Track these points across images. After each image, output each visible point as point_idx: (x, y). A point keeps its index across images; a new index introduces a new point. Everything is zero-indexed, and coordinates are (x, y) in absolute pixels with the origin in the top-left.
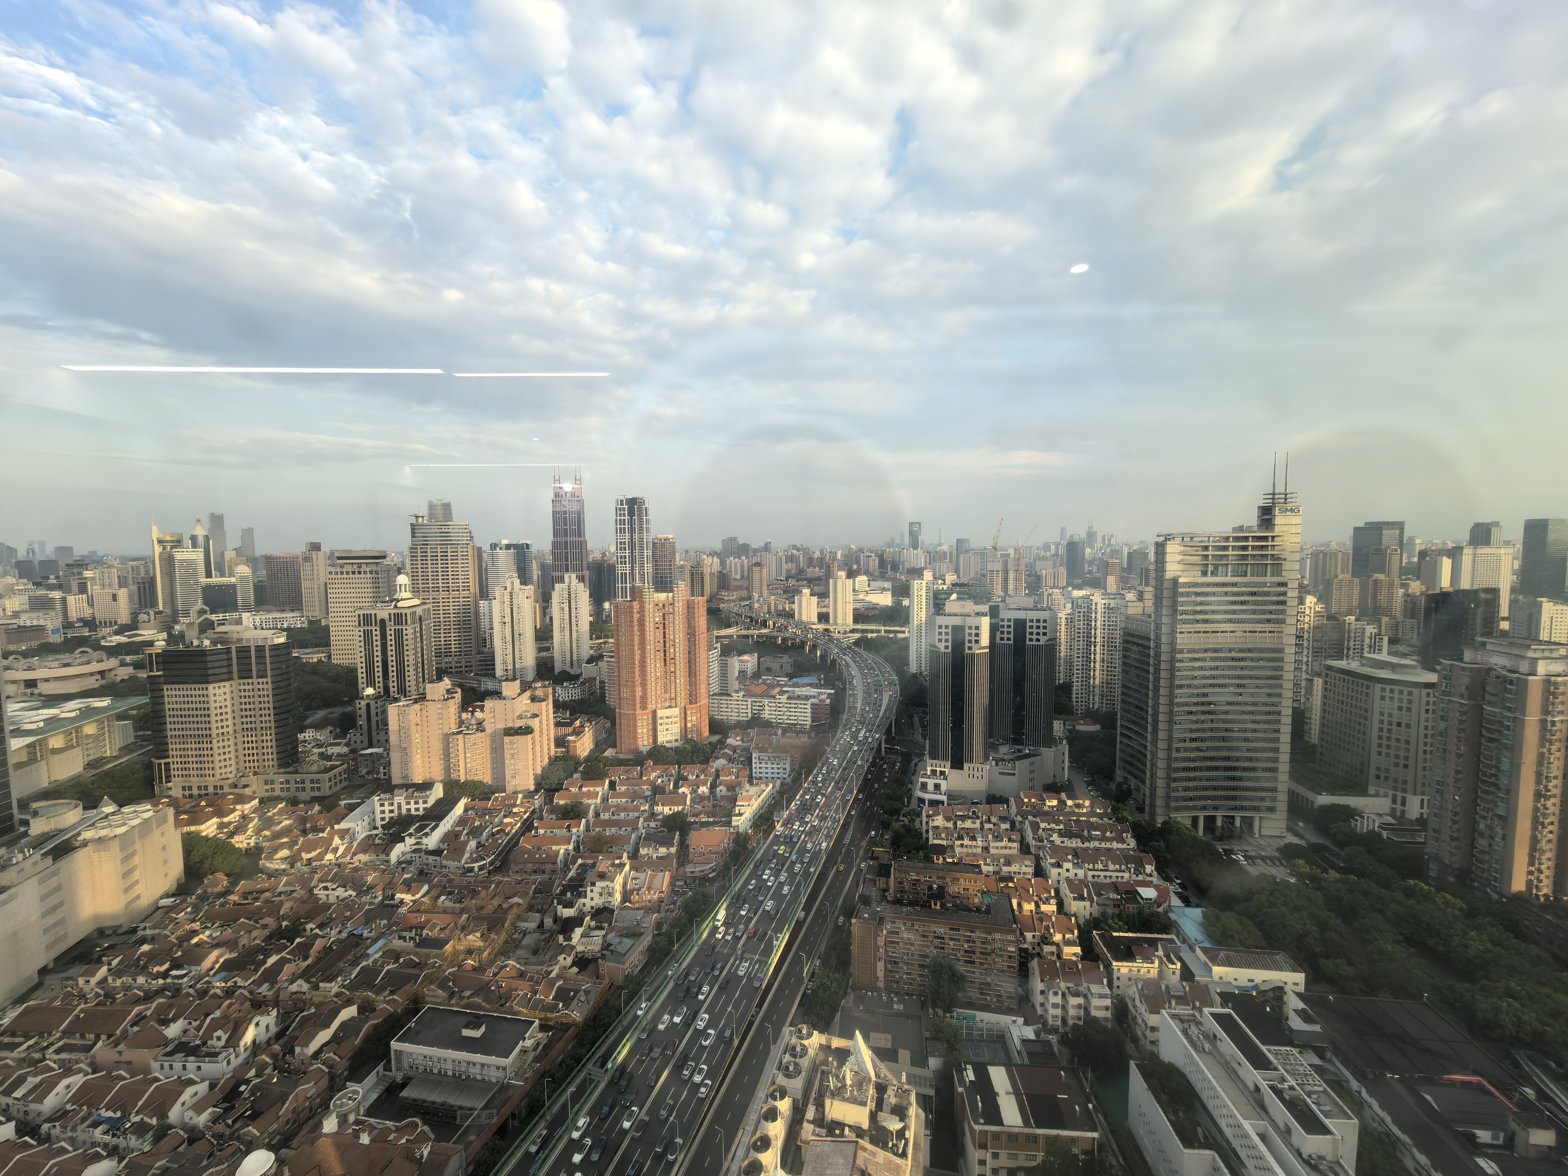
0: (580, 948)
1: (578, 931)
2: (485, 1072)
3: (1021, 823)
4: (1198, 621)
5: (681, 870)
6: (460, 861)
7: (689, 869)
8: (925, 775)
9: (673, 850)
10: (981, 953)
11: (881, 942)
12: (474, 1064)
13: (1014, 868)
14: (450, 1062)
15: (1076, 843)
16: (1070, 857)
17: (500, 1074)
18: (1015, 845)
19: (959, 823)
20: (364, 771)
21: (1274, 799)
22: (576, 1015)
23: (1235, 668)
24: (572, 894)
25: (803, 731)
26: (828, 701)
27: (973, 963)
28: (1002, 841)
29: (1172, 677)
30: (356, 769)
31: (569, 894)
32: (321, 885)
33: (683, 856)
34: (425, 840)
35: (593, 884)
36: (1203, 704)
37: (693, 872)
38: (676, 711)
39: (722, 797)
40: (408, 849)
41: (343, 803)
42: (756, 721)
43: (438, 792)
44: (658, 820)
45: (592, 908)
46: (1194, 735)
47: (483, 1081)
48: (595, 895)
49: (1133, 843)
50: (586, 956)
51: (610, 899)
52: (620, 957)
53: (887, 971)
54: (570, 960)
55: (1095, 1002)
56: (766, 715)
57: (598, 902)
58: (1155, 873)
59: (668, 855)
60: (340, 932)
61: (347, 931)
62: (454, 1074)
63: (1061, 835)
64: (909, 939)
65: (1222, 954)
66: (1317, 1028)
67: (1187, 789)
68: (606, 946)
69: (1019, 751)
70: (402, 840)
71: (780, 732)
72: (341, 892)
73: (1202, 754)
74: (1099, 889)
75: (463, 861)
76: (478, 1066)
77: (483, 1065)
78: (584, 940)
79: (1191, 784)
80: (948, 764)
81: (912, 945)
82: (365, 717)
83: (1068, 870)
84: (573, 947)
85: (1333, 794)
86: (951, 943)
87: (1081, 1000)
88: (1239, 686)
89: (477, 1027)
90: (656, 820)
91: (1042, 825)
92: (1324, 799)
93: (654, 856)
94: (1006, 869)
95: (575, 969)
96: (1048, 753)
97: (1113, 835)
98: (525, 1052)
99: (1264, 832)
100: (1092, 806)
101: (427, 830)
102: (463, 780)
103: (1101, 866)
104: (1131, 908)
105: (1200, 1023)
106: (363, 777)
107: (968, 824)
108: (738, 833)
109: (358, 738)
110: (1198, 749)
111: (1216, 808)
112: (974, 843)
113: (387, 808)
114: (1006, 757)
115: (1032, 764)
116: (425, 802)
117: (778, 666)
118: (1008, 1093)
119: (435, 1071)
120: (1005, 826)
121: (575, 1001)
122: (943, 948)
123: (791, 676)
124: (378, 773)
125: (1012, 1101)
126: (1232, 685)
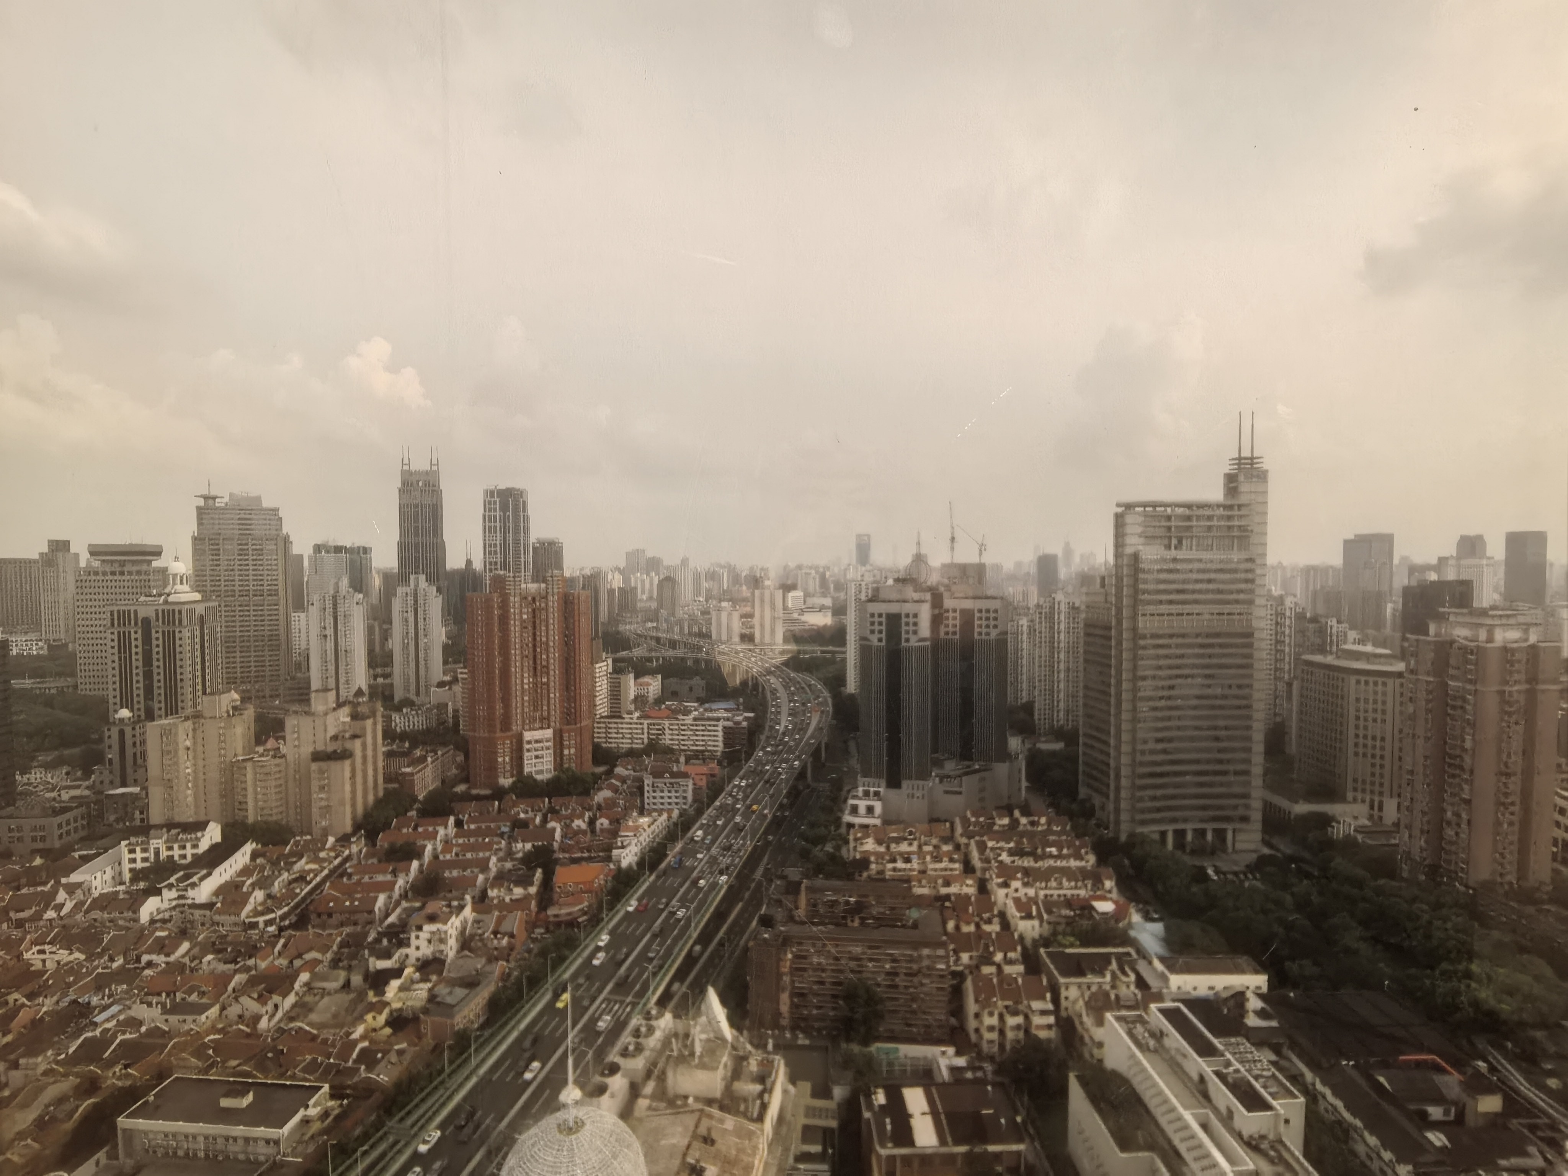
0: (396, 1005)
1: (395, 984)
2: (250, 1149)
3: (967, 845)
4: (1161, 602)
5: (542, 916)
6: (239, 915)
7: (551, 911)
8: (855, 797)
9: (533, 890)
10: (906, 974)
11: (786, 967)
12: (235, 1139)
13: (953, 889)
14: (201, 1139)
15: (1029, 862)
16: (1019, 875)
17: (271, 1150)
18: (957, 866)
19: (893, 846)
20: (112, 818)
21: (1247, 807)
22: (383, 1077)
23: (1202, 656)
24: (390, 941)
25: (712, 758)
26: (745, 724)
27: (896, 987)
28: (941, 861)
29: (1135, 668)
30: (101, 816)
31: (385, 942)
32: (35, 949)
33: (546, 896)
34: (191, 893)
35: (420, 928)
36: (1169, 698)
37: (556, 916)
38: (549, 733)
39: (602, 830)
40: (166, 905)
41: (76, 855)
42: (653, 747)
43: (213, 834)
44: (516, 859)
45: (418, 960)
46: (1160, 735)
47: (248, 1161)
48: (423, 943)
49: (1092, 859)
50: (405, 1014)
51: (442, 947)
52: (449, 1009)
53: (794, 1006)
54: (382, 1018)
55: (1037, 1020)
56: (667, 740)
57: (426, 951)
58: (1115, 890)
59: (527, 898)
60: (57, 1002)
61: (68, 999)
62: (207, 1156)
63: (1011, 853)
64: (819, 964)
65: (1181, 961)
66: (1274, 1024)
67: (1154, 798)
68: (432, 998)
69: (968, 767)
70: (158, 892)
71: (682, 759)
72: (63, 955)
73: (1170, 757)
74: (1049, 905)
75: (243, 914)
76: (240, 1142)
77: (247, 1140)
78: (402, 995)
79: (1159, 793)
80: (883, 783)
81: (823, 970)
82: (116, 747)
83: (1016, 890)
84: (387, 1004)
85: (1310, 802)
86: (870, 965)
87: (1019, 1020)
88: (1207, 676)
89: (243, 1094)
90: (512, 860)
91: (990, 844)
92: (1301, 808)
93: (507, 899)
94: (944, 891)
95: (388, 1031)
96: (1002, 769)
97: (1071, 851)
98: (308, 1122)
99: (1238, 846)
100: (1049, 823)
101: (195, 879)
102: (251, 820)
103: (1053, 884)
104: (1085, 923)
105: (1147, 1022)
106: (110, 825)
107: (904, 847)
108: (619, 869)
109: (107, 777)
110: (1165, 751)
111: (1185, 820)
112: (908, 866)
113: (139, 855)
114: (951, 773)
115: (983, 779)
116: (195, 846)
117: (687, 688)
118: (923, 1114)
119: (180, 1153)
120: (946, 848)
121: (383, 1064)
122: (860, 972)
123: (701, 701)
124: (132, 819)
125: (928, 1120)
126: (1199, 676)
